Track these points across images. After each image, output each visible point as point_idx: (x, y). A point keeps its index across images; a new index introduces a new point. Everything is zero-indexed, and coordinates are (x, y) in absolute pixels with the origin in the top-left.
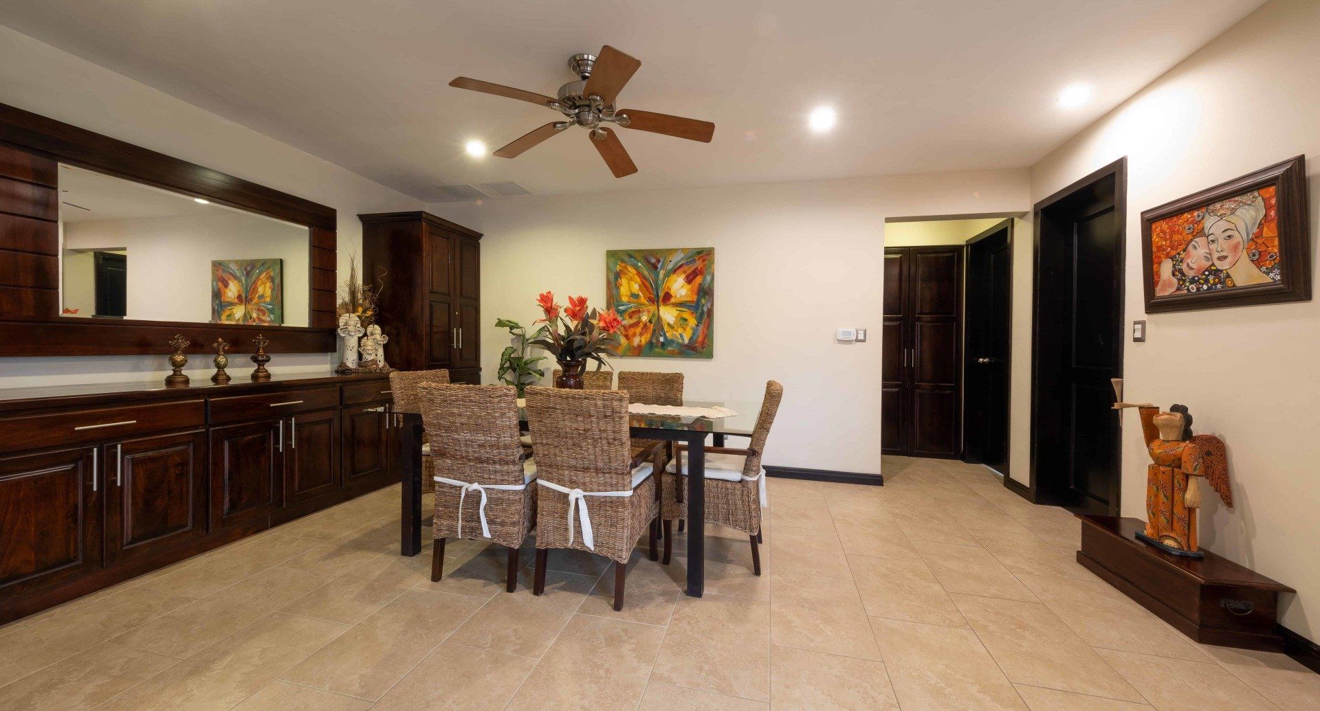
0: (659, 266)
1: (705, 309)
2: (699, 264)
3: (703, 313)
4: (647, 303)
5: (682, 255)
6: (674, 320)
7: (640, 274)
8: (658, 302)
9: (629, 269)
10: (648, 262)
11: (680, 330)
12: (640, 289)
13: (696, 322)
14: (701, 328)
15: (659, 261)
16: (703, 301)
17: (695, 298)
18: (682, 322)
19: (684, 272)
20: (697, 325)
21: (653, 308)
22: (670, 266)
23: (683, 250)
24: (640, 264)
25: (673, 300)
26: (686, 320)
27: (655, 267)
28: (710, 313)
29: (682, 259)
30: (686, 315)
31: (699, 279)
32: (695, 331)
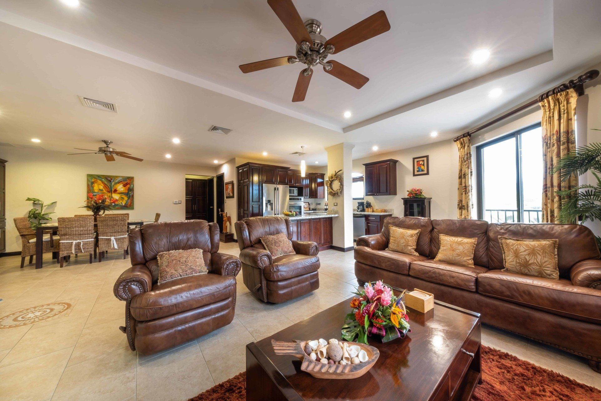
0: (112, 181)
1: (131, 195)
2: (128, 181)
3: (130, 196)
4: (106, 192)
5: (122, 178)
6: (118, 198)
7: (103, 182)
8: (111, 192)
9: (98, 181)
10: (107, 179)
11: (121, 201)
12: (103, 188)
13: (127, 199)
14: (129, 200)
15: (112, 179)
16: (130, 192)
17: (127, 191)
18: (122, 199)
19: (123, 184)
20: (128, 200)
21: (109, 194)
22: (117, 181)
23: (122, 177)
24: (103, 180)
25: (118, 192)
26: (123, 198)
27: (110, 181)
28: (133, 196)
29: (121, 180)
30: (123, 197)
31: (128, 186)
32: (127, 202)
